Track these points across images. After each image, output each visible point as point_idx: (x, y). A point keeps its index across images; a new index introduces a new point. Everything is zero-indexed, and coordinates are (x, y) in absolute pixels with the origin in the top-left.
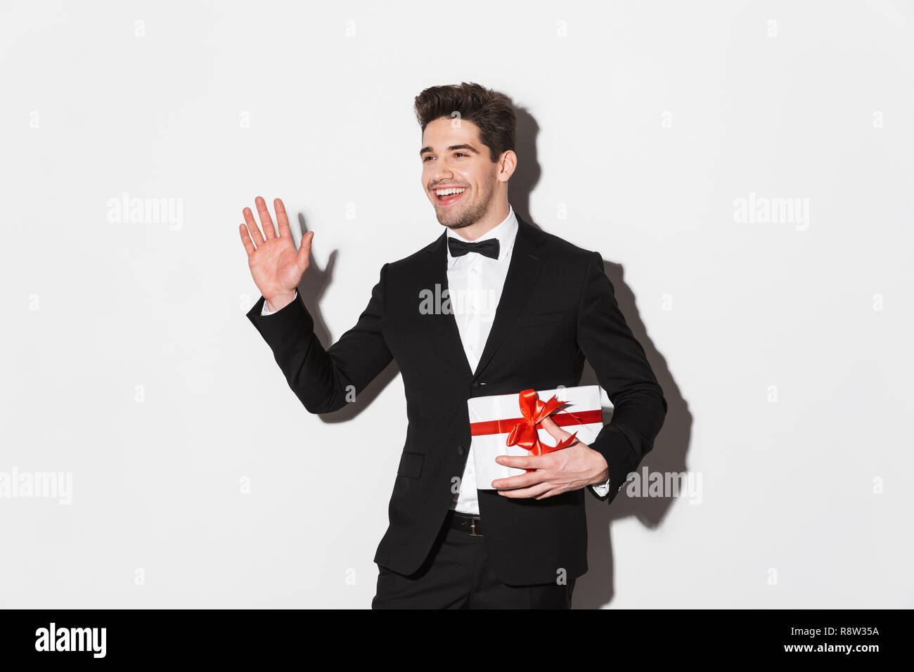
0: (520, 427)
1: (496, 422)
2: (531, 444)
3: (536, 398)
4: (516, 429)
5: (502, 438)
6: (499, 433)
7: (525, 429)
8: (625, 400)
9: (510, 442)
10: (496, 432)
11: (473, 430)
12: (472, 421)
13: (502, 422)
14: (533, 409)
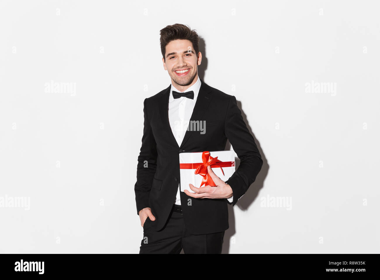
0: (201, 166)
1: (191, 164)
2: (205, 175)
3: (209, 155)
4: (199, 167)
5: (193, 171)
6: (192, 169)
7: (203, 168)
8: (245, 160)
9: (196, 173)
10: (191, 168)
11: (181, 167)
12: (181, 162)
13: (194, 164)
14: (208, 160)
